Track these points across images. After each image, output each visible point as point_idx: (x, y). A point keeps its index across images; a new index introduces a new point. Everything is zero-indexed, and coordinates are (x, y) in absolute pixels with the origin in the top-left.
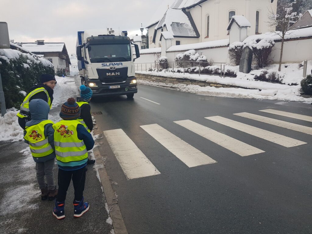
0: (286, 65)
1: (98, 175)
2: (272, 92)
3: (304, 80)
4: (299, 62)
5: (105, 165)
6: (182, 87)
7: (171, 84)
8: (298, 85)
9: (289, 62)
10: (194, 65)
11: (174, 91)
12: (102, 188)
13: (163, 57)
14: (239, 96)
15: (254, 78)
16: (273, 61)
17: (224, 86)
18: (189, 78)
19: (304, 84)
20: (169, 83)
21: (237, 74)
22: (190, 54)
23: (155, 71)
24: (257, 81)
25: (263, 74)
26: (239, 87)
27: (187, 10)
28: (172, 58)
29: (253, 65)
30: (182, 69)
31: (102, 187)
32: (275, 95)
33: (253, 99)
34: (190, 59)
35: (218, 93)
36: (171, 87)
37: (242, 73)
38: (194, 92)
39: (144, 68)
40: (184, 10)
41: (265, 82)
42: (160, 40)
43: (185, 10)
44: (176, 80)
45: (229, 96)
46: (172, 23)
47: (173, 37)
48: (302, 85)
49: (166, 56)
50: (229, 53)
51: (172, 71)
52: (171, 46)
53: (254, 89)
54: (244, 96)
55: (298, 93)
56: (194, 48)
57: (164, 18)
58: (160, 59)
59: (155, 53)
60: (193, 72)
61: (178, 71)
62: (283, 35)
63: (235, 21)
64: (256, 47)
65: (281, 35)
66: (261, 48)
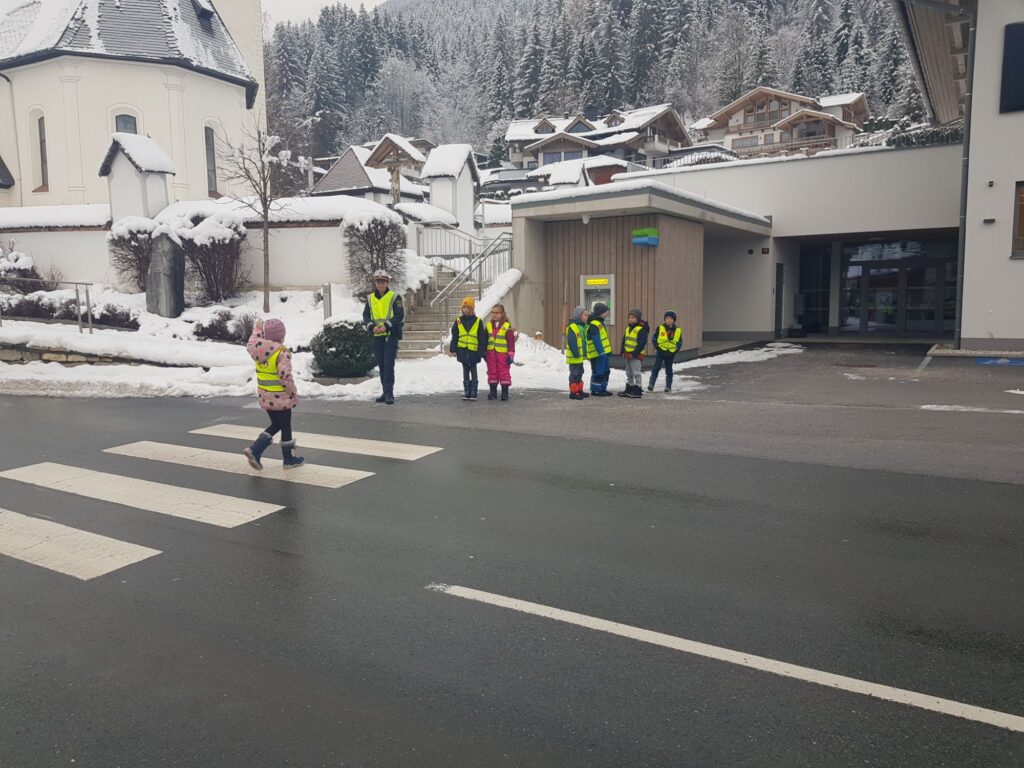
0: (284, 296)
2: (240, 372)
3: (318, 336)
9: (292, 287)
14: (143, 392)
15: (195, 333)
16: (247, 282)
17: (92, 359)
21: (140, 321)
24: (205, 340)
25: (218, 321)
26: (141, 362)
29: (191, 294)
32: (249, 380)
33: (185, 396)
35: (69, 384)
37: (155, 315)
41: (225, 345)
45: (108, 394)
48: (314, 351)
50: (113, 251)
53: (190, 366)
54: (157, 390)
55: (307, 373)
62: (266, 211)
63: (123, 150)
64: (191, 237)
65: (260, 207)
66: (208, 243)
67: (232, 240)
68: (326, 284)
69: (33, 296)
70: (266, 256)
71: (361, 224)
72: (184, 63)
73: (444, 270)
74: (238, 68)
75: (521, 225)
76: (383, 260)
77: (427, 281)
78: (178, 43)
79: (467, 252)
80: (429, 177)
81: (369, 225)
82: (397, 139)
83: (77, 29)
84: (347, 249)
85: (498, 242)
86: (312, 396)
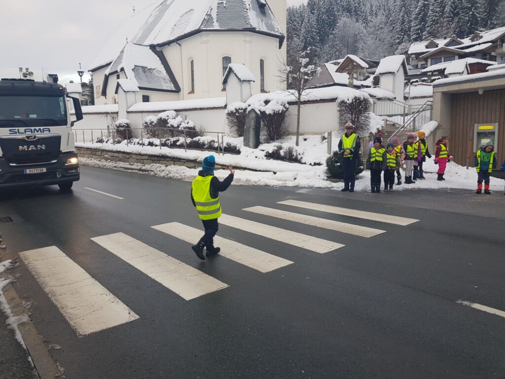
0: (305, 138)
1: (19, 336)
2: (290, 175)
3: (330, 158)
4: (321, 134)
5: (30, 316)
6: (158, 169)
7: (139, 164)
8: (322, 164)
9: (309, 133)
10: (175, 135)
11: (145, 176)
12: (30, 359)
13: (122, 120)
14: (248, 182)
15: (265, 156)
16: (287, 131)
17: (224, 167)
18: (169, 155)
19: (330, 163)
20: (136, 164)
21: (241, 150)
22: (168, 116)
23: (108, 142)
24: (270, 159)
25: (276, 150)
26: (245, 169)
27: (158, 49)
28: (138, 122)
29: (262, 137)
30: (157, 141)
31: (30, 357)
32: (295, 179)
33: (266, 185)
34: (169, 125)
36: (140, 170)
37: (247, 147)
38: (179, 177)
39: (88, 136)
40: (153, 47)
41: (279, 162)
42: (116, 92)
43: (155, 49)
44: (147, 157)
46: (134, 67)
47: (138, 90)
48: (328, 165)
49: (127, 119)
50: (228, 118)
51: (138, 143)
52: (136, 103)
53: (267, 171)
54: (254, 182)
55: (324, 176)
56: (174, 109)
57: (120, 58)
58: (117, 123)
59: (107, 113)
60: (174, 145)
61: (149, 142)
62: (299, 96)
63: (233, 71)
64: (264, 110)
65: (297, 95)
66: (272, 113)
67: (282, 111)
68: (329, 131)
69: (196, 139)
70: (299, 118)
71: (348, 100)
72: (253, 30)
73: (388, 123)
74: (276, 30)
75: (439, 97)
76: (358, 118)
77: (381, 129)
78: (250, 21)
79: (402, 113)
80: (380, 74)
81: (352, 100)
82: (353, 57)
83: (208, 20)
84: (338, 113)
85: (425, 106)
86: (328, 188)
